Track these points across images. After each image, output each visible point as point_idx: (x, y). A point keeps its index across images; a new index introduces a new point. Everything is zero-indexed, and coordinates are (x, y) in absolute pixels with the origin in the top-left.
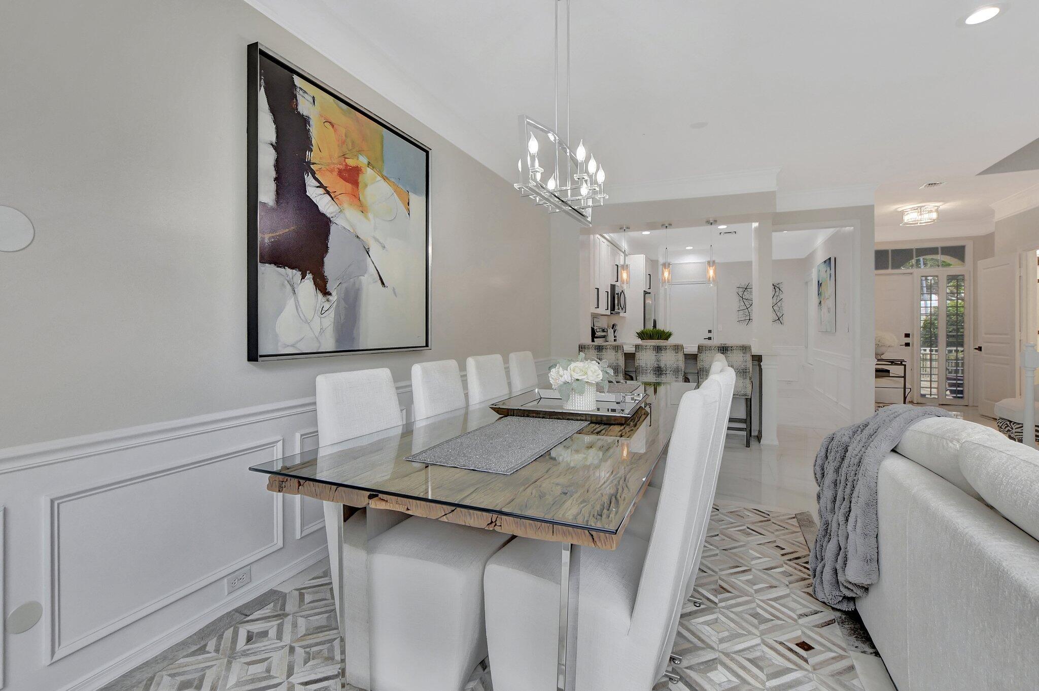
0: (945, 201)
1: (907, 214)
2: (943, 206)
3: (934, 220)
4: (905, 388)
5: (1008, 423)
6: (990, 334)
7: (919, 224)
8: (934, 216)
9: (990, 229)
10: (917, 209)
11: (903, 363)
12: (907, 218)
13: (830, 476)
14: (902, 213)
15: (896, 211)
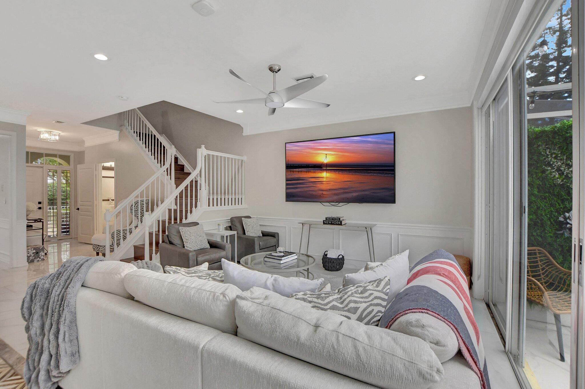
0: (63, 131)
1: (43, 134)
2: (62, 134)
3: (57, 140)
4: (43, 235)
5: (98, 246)
6: (83, 202)
7: (49, 141)
8: (57, 138)
9: (82, 149)
10: (48, 132)
11: (42, 221)
12: (42, 136)
13: (37, 311)
14: (40, 133)
15: (36, 130)
